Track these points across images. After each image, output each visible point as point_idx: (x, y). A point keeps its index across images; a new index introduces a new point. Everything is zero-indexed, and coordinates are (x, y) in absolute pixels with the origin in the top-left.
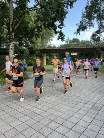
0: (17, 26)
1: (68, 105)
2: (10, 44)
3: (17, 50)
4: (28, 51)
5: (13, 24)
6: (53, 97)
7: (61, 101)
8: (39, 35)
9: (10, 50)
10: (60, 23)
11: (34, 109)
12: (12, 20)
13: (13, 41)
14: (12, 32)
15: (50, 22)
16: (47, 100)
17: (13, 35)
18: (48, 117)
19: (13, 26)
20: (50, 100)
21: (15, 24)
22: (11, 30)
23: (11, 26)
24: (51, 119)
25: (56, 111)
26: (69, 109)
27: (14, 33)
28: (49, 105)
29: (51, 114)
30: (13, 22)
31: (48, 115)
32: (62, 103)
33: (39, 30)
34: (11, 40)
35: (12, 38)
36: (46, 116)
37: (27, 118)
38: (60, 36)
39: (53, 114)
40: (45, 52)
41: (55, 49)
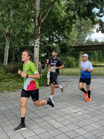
0: (44, 18)
1: (98, 122)
2: (36, 42)
3: (47, 48)
4: (58, 48)
5: (39, 17)
6: (79, 110)
7: (89, 116)
8: (71, 28)
9: (35, 49)
10: (99, 10)
11: (53, 122)
12: (39, 12)
13: (38, 37)
14: (38, 27)
15: (84, 9)
16: (72, 113)
17: (40, 30)
18: (68, 134)
19: (39, 19)
20: (75, 113)
21: (41, 17)
22: (37, 25)
23: (37, 20)
24: (71, 137)
25: (79, 127)
26: (98, 128)
27: (40, 28)
28: (73, 119)
29: (72, 130)
30: (40, 14)
31: (67, 131)
32: (90, 119)
33: (72, 21)
34: (37, 37)
35: (37, 34)
36: (64, 132)
37: (42, 130)
38: (100, 28)
39: (75, 131)
40: (82, 49)
41: (96, 44)
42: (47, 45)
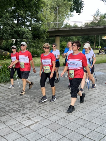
4: (29, 33)
40: (59, 35)
41: (74, 29)
42: (15, 29)
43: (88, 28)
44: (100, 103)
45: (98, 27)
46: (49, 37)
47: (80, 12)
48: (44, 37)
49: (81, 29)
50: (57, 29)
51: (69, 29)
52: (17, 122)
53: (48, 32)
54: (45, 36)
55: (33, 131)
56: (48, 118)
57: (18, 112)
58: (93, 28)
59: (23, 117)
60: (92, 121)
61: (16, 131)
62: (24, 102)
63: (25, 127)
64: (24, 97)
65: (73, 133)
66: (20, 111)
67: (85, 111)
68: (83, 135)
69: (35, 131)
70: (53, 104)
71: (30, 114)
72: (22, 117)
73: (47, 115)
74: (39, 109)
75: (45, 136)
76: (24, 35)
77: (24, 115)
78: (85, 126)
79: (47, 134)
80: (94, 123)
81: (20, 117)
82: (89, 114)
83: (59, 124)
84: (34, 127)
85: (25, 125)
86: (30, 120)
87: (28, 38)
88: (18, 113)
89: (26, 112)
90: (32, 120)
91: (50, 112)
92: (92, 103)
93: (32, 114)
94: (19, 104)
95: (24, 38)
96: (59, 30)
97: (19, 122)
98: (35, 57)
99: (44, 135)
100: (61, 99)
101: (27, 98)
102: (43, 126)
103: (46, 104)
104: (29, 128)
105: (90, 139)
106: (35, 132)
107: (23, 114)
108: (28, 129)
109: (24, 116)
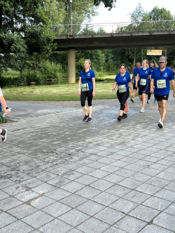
16: (18, 203)
28: (15, 225)
40: (74, 46)
41: (99, 36)
43: (124, 35)
44: (148, 159)
45: (140, 34)
46: (57, 50)
47: (111, 6)
48: (48, 50)
49: (112, 37)
50: (70, 36)
51: (91, 37)
52: (7, 196)
53: (55, 41)
54: (49, 48)
55: (36, 210)
56: (62, 187)
57: (9, 178)
58: (131, 36)
59: (18, 187)
60: (137, 189)
61: (6, 212)
62: (18, 162)
63: (23, 204)
64: (18, 153)
65: (105, 209)
66: (11, 177)
67: (124, 174)
68: (123, 213)
69: (40, 210)
70: (70, 162)
71: (28, 181)
72: (16, 186)
73: (60, 182)
74: (45, 172)
75: (59, 218)
76: (12, 45)
77: (19, 183)
78: (125, 197)
79: (61, 214)
80: (141, 192)
81: (12, 187)
82: (131, 177)
83: (82, 195)
84: (38, 203)
85: (22, 200)
86: (31, 191)
87: (19, 51)
88: (7, 180)
89: (22, 178)
90: (33, 191)
91: (66, 176)
92: (136, 160)
93: (33, 182)
94: (8, 164)
95: (13, 51)
96: (73, 38)
97: (11, 196)
98: (33, 84)
99: (56, 216)
100: (82, 154)
101: (22, 154)
102: (54, 201)
103: (57, 164)
104: (29, 204)
105: (136, 218)
106: (40, 212)
107: (17, 182)
108: (28, 207)
109: (19, 185)
